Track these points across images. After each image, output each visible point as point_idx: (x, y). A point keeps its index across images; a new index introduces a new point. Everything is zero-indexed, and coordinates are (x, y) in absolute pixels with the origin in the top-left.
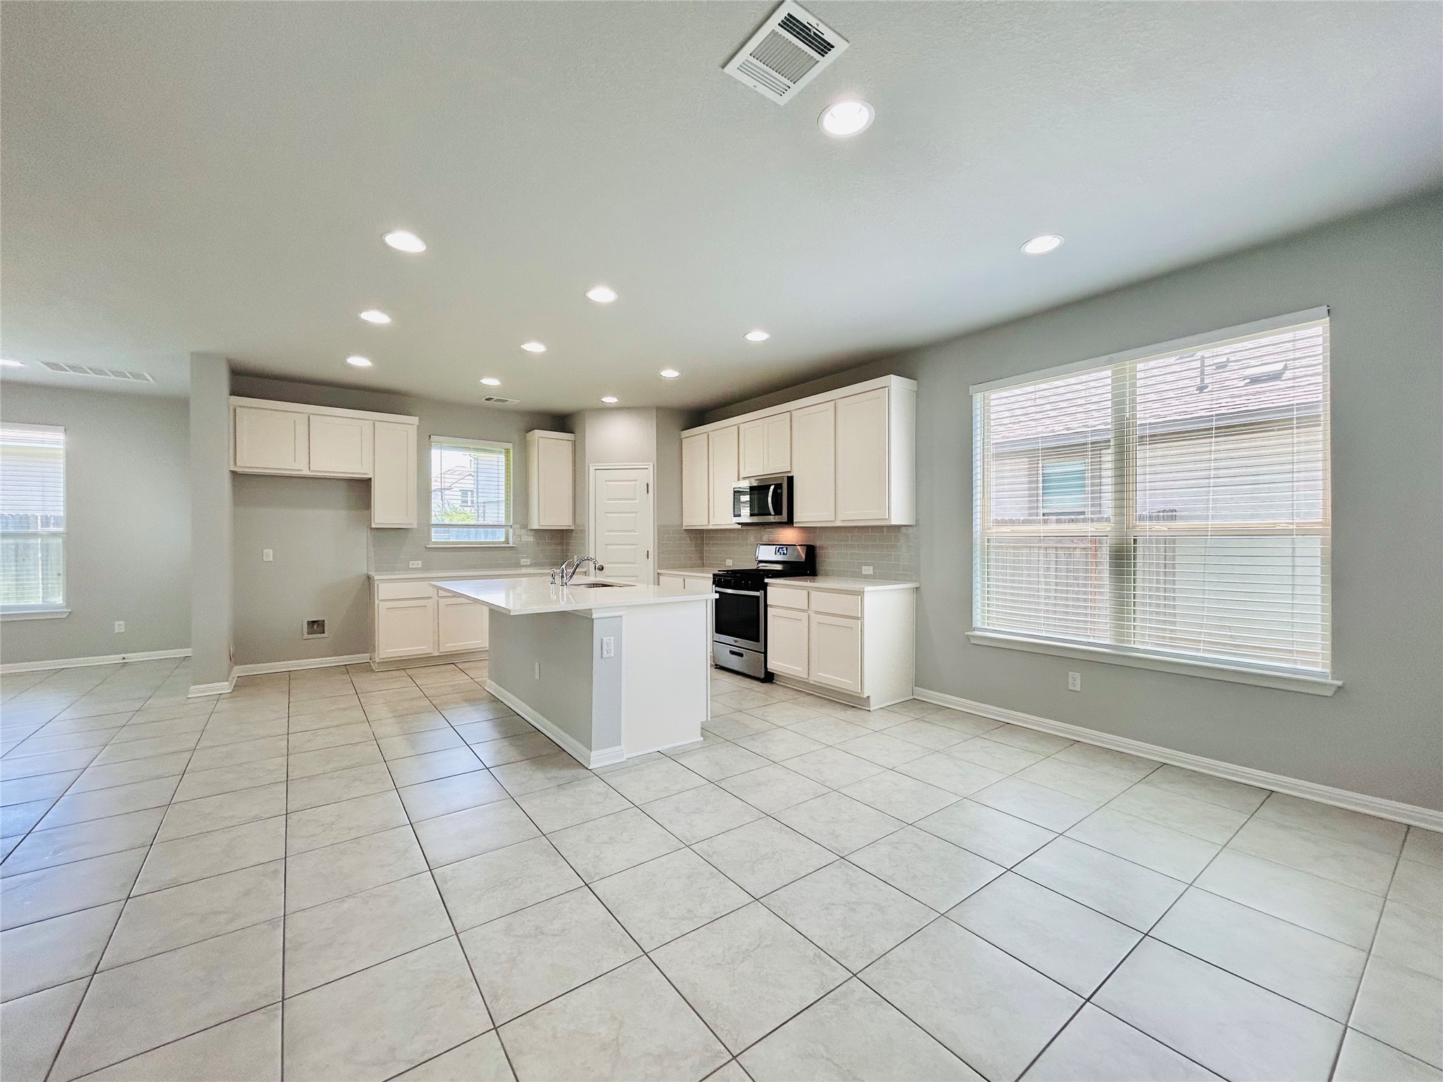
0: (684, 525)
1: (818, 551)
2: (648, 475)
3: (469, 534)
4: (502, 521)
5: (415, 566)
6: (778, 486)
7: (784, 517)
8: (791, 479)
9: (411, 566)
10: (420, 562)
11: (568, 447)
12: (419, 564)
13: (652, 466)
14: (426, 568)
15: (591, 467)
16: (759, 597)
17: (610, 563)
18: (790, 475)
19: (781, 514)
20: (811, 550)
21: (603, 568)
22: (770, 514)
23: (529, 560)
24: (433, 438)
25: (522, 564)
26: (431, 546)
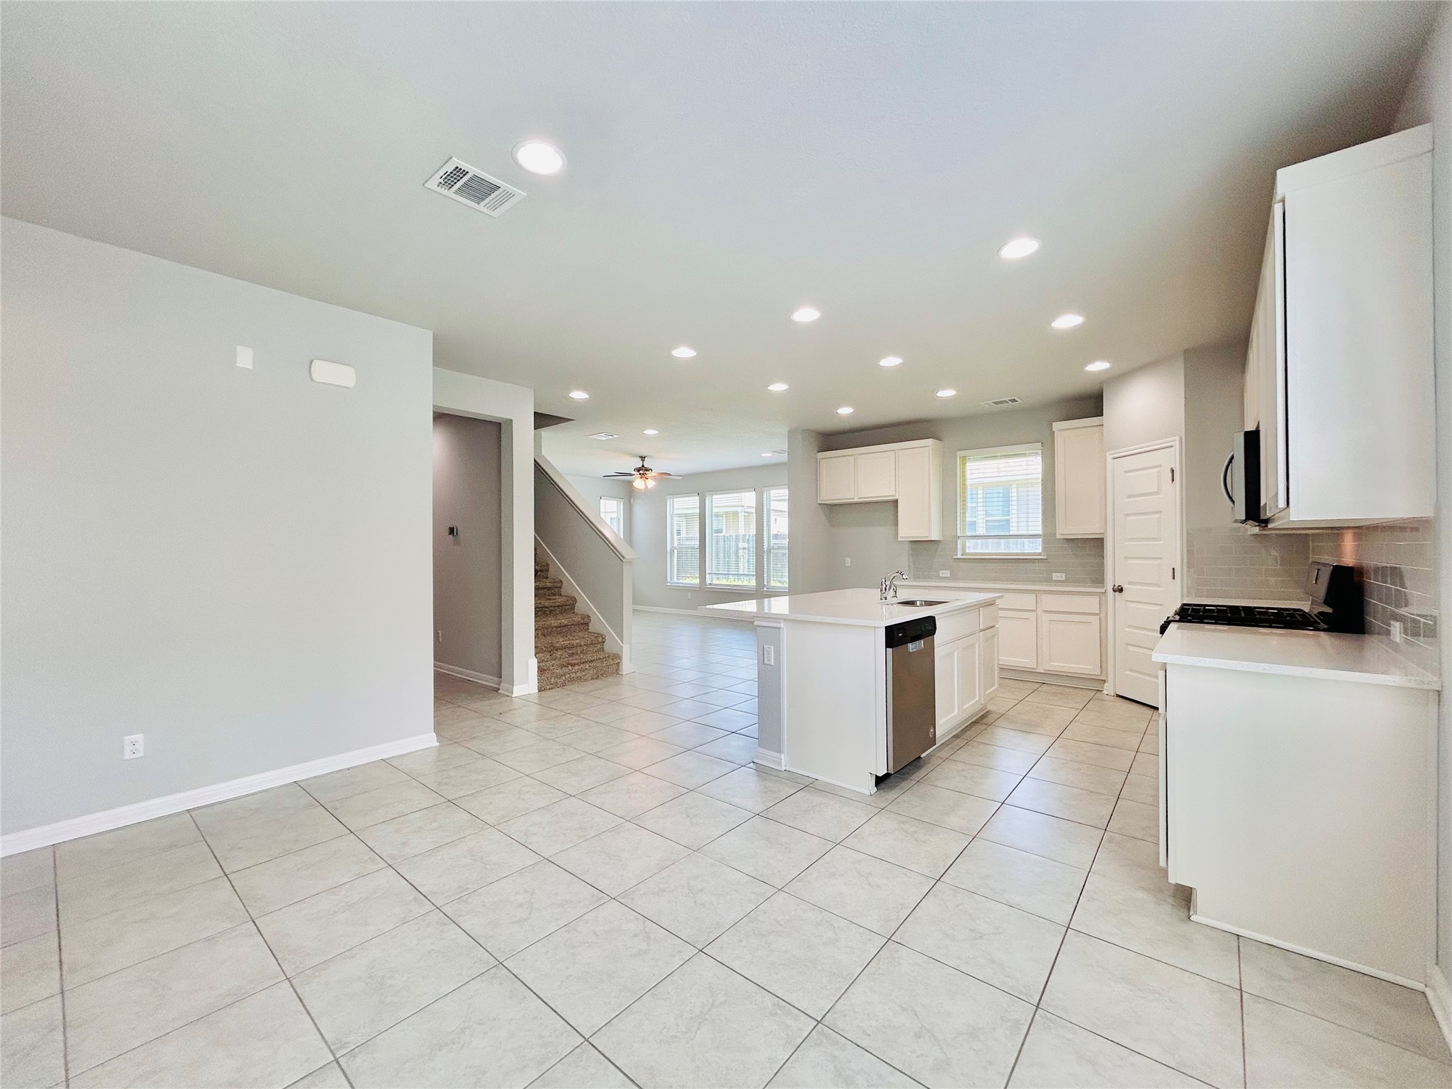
1: (1365, 579)
2: (1174, 456)
3: (998, 545)
4: (1040, 532)
5: (944, 575)
9: (941, 575)
10: (949, 572)
12: (947, 573)
13: (1178, 442)
14: (954, 577)
15: (1108, 456)
17: (1130, 583)
21: (1121, 590)
23: (1064, 574)
24: (960, 454)
25: (1054, 578)
26: (959, 556)
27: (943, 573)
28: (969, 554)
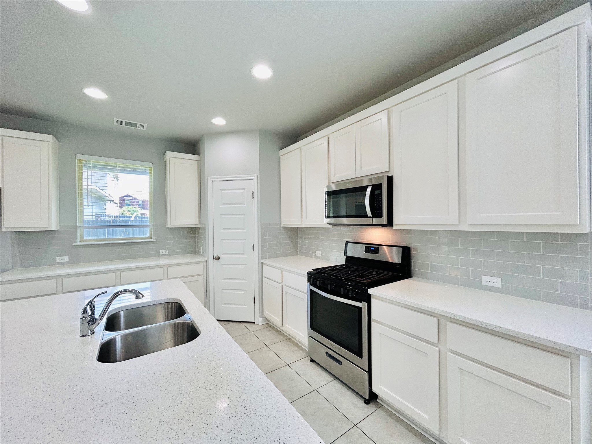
0: (282, 223)
1: (413, 252)
2: (253, 185)
6: (377, 188)
7: (384, 220)
8: (390, 179)
9: (58, 261)
10: (67, 257)
11: (194, 166)
13: (256, 177)
14: (74, 262)
15: (209, 180)
16: (361, 308)
17: (224, 254)
18: (390, 175)
19: (380, 216)
20: (406, 252)
21: (219, 258)
22: (366, 216)
23: (168, 250)
24: (79, 156)
25: (161, 253)
26: (79, 243)
27: (60, 259)
28: (86, 241)
